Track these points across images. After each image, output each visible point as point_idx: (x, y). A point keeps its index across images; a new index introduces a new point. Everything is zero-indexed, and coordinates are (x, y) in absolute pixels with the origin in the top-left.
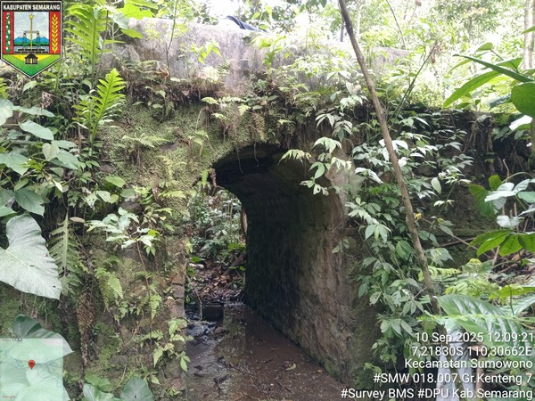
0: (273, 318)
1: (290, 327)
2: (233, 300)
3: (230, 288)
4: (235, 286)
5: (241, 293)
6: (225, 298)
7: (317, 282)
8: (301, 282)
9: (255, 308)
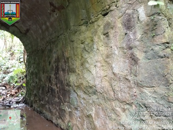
0: (44, 111)
1: (60, 117)
2: (18, 103)
3: (17, 96)
4: (20, 95)
5: (23, 98)
6: (13, 102)
7: (94, 72)
8: (72, 78)
9: (32, 106)
